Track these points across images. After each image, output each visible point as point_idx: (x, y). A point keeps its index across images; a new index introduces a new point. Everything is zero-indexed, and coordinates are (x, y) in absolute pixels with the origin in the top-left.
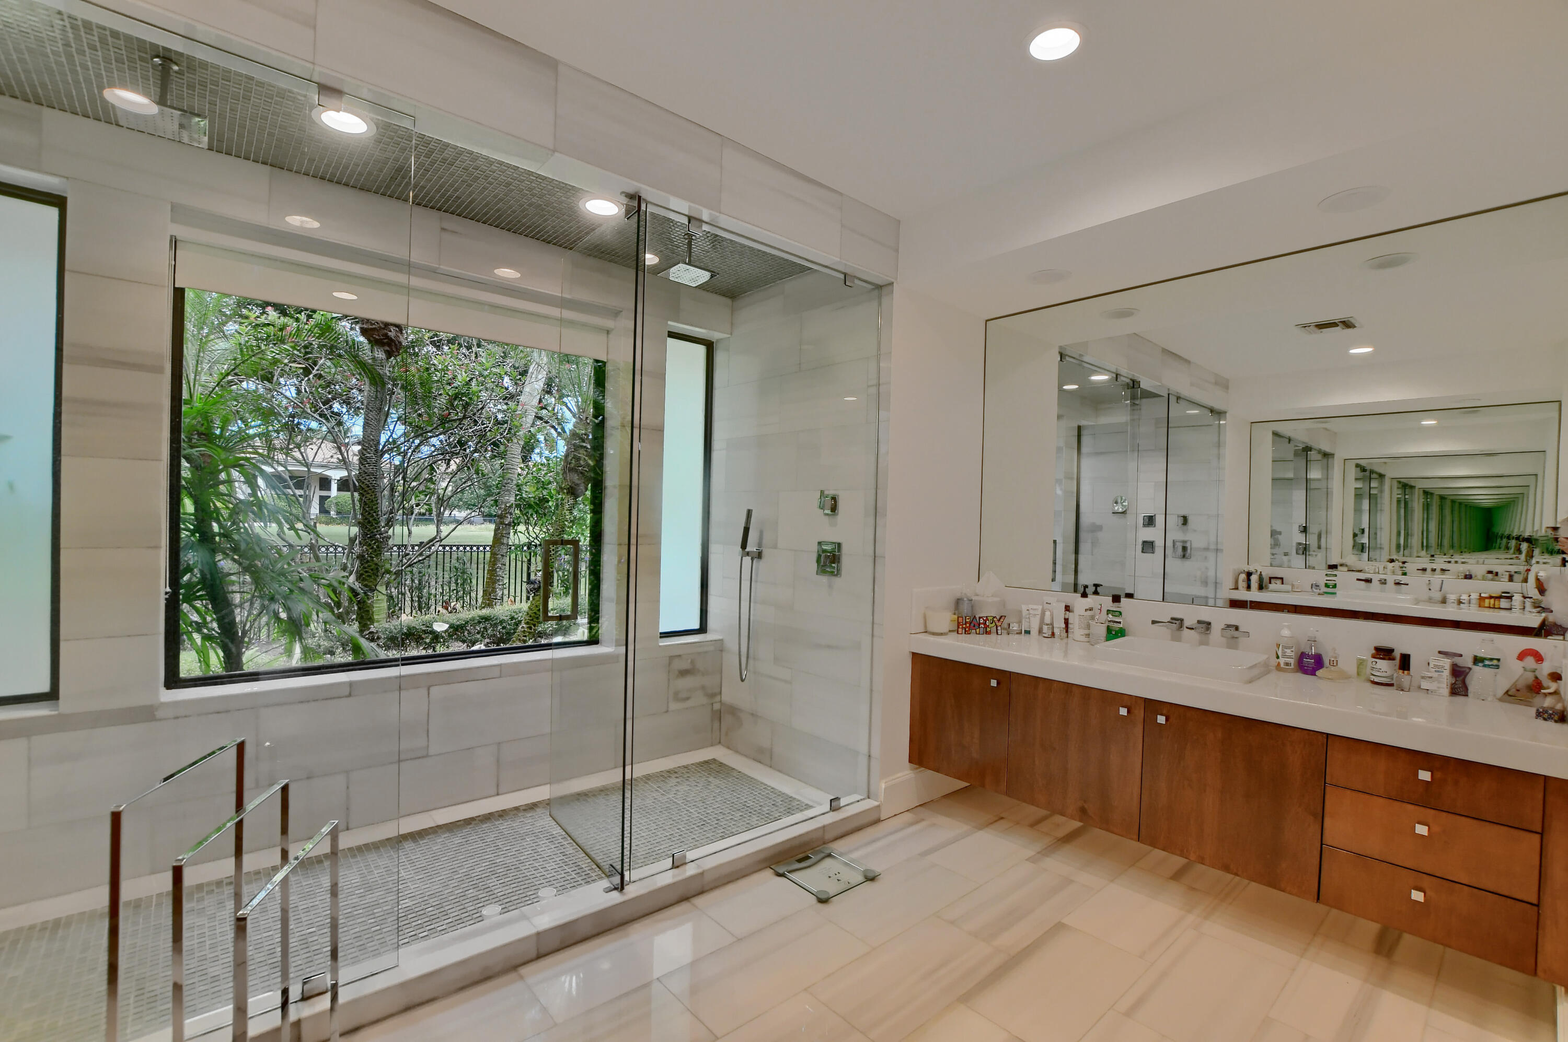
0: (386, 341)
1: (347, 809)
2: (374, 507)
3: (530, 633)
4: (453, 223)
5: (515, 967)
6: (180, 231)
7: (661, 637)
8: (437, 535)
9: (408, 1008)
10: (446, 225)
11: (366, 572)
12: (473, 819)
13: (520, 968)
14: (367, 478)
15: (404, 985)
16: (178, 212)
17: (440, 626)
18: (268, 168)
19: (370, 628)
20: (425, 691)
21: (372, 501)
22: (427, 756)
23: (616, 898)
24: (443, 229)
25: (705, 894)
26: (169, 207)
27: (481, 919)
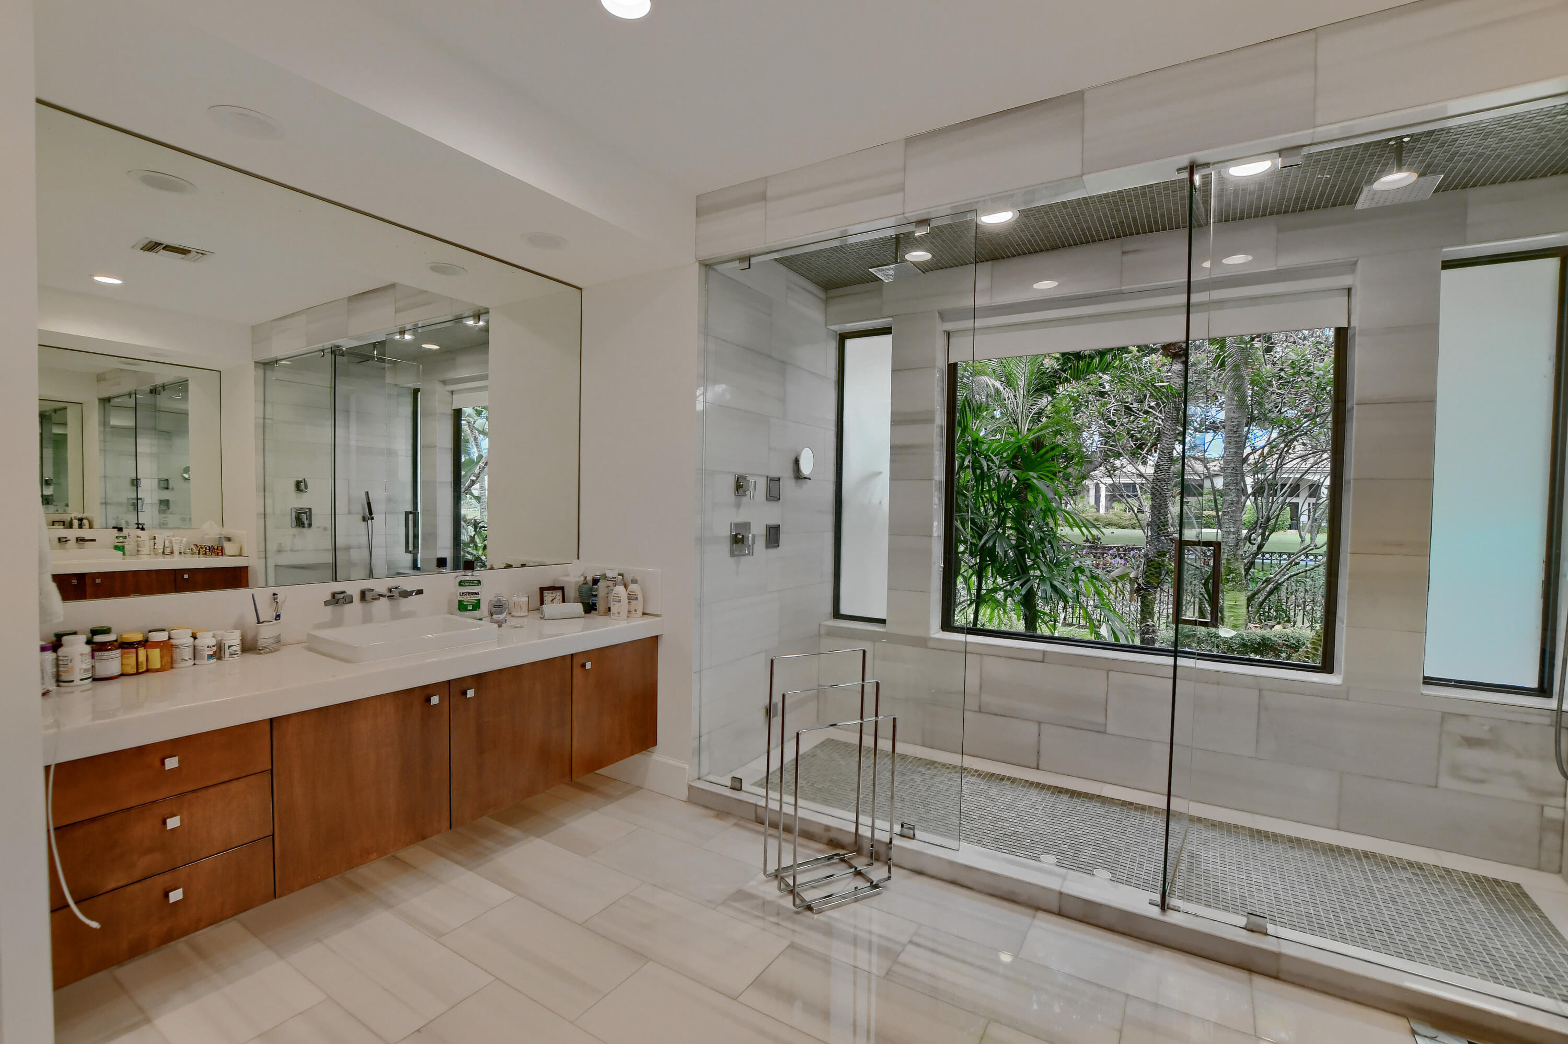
0: (1181, 353)
1: (1038, 752)
2: (1162, 511)
3: (1314, 654)
4: (1132, 243)
5: (1038, 909)
6: (949, 326)
7: (1424, 683)
8: (1311, 543)
9: (953, 883)
10: (1127, 248)
11: (1150, 570)
12: (1131, 804)
13: (1041, 911)
14: (1159, 484)
15: (951, 863)
16: (943, 316)
17: (1227, 632)
18: (990, 262)
19: (1147, 621)
20: (1104, 674)
21: (1161, 506)
22: (1105, 733)
23: (1155, 912)
24: (1124, 253)
25: (1278, 981)
26: (937, 315)
27: (1036, 858)
